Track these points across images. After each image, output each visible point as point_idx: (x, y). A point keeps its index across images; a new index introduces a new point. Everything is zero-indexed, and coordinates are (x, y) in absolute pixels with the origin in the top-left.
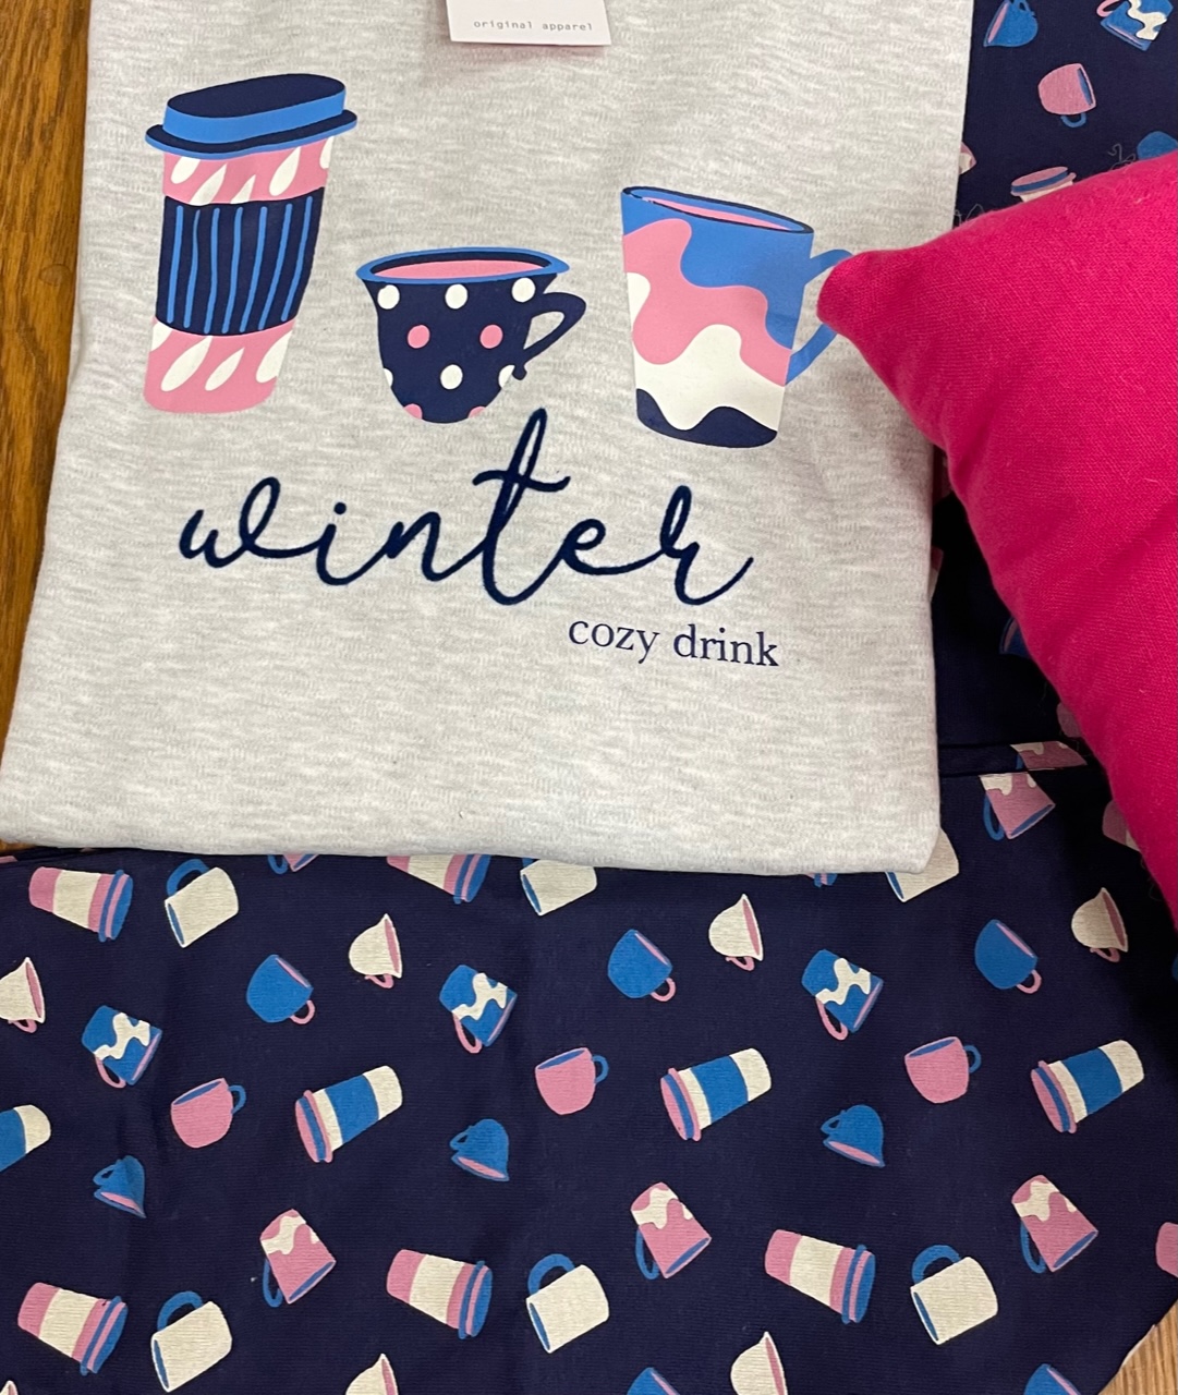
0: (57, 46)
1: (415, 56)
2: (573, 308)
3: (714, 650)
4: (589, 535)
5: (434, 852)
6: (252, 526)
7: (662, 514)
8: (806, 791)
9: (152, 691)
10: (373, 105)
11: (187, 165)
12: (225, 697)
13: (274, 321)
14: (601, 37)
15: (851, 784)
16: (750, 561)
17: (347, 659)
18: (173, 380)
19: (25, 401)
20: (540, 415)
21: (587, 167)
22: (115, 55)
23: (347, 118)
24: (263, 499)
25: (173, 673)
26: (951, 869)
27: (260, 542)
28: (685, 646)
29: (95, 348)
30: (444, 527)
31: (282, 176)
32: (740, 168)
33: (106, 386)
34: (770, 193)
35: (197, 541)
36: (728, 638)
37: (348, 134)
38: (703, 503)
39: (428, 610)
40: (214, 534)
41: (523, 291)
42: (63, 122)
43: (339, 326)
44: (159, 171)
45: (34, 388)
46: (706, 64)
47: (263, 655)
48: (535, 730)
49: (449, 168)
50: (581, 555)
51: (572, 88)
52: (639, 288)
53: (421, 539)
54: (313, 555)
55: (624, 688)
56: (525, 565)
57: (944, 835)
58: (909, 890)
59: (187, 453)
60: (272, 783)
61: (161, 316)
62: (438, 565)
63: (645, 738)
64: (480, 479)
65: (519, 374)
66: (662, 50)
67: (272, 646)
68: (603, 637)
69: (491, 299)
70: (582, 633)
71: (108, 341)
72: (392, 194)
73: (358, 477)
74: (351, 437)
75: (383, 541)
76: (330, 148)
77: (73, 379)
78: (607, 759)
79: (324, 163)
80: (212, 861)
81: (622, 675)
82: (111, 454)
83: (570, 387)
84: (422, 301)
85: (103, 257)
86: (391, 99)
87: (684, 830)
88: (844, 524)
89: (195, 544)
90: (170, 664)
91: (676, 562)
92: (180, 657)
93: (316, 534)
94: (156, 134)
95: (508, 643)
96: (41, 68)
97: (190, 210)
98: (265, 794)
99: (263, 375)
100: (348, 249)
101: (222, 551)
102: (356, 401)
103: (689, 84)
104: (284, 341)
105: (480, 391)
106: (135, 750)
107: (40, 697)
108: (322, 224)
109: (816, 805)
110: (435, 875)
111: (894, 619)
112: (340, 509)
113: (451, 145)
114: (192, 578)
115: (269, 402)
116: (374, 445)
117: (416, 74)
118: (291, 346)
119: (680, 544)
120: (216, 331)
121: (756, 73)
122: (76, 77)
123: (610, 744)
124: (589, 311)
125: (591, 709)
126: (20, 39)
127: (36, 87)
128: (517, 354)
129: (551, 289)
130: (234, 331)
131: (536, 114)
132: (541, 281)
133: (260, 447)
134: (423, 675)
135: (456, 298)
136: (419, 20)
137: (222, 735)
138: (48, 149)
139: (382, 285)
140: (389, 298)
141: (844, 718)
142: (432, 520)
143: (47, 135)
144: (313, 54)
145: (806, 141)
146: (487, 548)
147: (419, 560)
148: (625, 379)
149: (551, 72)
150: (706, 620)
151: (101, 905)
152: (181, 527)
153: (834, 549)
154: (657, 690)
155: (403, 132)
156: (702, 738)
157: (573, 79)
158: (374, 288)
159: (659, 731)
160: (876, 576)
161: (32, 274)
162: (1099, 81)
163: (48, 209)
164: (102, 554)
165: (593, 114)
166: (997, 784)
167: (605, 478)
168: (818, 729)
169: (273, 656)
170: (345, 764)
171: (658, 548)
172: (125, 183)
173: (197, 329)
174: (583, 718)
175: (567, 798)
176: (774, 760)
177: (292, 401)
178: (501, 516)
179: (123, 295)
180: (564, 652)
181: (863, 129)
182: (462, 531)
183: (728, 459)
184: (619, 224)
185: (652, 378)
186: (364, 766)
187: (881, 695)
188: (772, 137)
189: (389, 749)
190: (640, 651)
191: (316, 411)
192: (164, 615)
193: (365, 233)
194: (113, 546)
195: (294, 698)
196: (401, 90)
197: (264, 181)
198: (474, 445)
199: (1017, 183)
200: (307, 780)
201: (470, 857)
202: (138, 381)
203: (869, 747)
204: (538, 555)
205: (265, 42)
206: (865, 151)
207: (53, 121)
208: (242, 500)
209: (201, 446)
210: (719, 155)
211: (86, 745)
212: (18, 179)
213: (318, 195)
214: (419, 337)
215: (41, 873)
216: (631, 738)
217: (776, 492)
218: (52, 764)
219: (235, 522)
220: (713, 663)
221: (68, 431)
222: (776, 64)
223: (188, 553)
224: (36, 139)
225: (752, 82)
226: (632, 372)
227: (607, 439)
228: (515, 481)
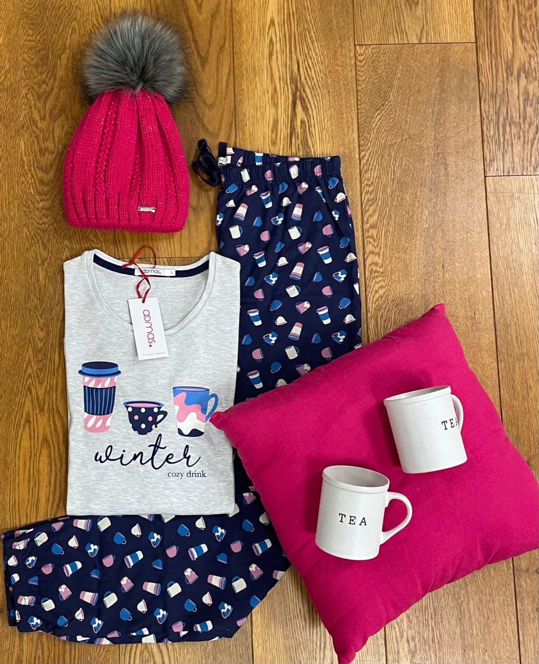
0: (57, 351)
1: (131, 358)
2: (165, 414)
3: (194, 475)
4: (171, 456)
5: (146, 514)
6: (108, 455)
7: (183, 451)
8: (212, 500)
9: (93, 487)
10: (124, 369)
11: (87, 378)
12: (107, 488)
13: (108, 413)
14: (167, 355)
15: (220, 498)
16: (200, 457)
17: (128, 480)
18: (90, 425)
19: (60, 427)
20: (160, 435)
21: (165, 382)
22: (71, 356)
23: (119, 372)
24: (110, 449)
25: (96, 484)
26: (238, 511)
27: (110, 458)
28: (189, 475)
29: (74, 420)
30: (144, 455)
31: (107, 383)
32: (195, 380)
33: (77, 427)
34: (201, 384)
35: (98, 458)
36: (196, 472)
37: (119, 375)
38: (192, 448)
39: (142, 471)
40: (101, 457)
41: (156, 410)
42: (60, 368)
43: (121, 414)
44: (82, 380)
45: (61, 424)
46: (187, 359)
47: (112, 479)
48: (163, 493)
49: (140, 383)
50: (169, 460)
51: (162, 365)
52: (177, 408)
53: (140, 457)
54: (120, 460)
55: (179, 484)
56: (159, 462)
57: (237, 505)
58: (231, 516)
59: (94, 441)
60: (116, 504)
61: (85, 411)
62: (143, 462)
63: (183, 493)
64: (150, 446)
65: (156, 427)
66: (178, 355)
67: (113, 478)
68: (174, 475)
69: (149, 411)
70: (170, 475)
71: (76, 418)
72: (128, 388)
73: (127, 445)
74: (125, 437)
75: (132, 457)
76: (116, 378)
77: (70, 426)
78: (176, 497)
79: (115, 381)
80: (105, 516)
81: (178, 482)
82: (80, 441)
83: (165, 430)
84: (136, 411)
85: (73, 400)
86: (127, 368)
87: (190, 509)
88: (217, 449)
89: (97, 458)
90: (95, 482)
91: (186, 459)
92: (97, 481)
93: (120, 456)
94: (80, 372)
95: (157, 477)
96: (54, 356)
97: (89, 388)
98: (115, 506)
99: (108, 424)
100: (121, 399)
101: (103, 460)
102: (125, 430)
103: (184, 363)
104: (110, 419)
105: (149, 429)
106: (91, 499)
107: (72, 489)
108: (116, 393)
109: (213, 503)
110: (146, 517)
111: (226, 468)
112: (124, 451)
113: (140, 378)
114: (98, 465)
115: (109, 430)
116: (129, 438)
117: (132, 362)
118: (112, 419)
119: (187, 456)
120: (97, 414)
121: (197, 361)
122: (62, 357)
123: (177, 494)
124: (168, 414)
125: (173, 489)
126: (50, 349)
127: (54, 360)
128: (156, 423)
129: (161, 410)
130: (100, 415)
131: (156, 371)
132: (159, 408)
133: (108, 439)
134: (142, 483)
135: (143, 410)
136: (131, 351)
137: (107, 495)
138: (58, 373)
139: (129, 407)
140: (130, 409)
141: (218, 486)
142: (141, 453)
143: (57, 370)
144: (111, 358)
145: (207, 372)
146: (152, 459)
147: (139, 461)
148: (175, 426)
149: (158, 363)
150: (192, 469)
151: (86, 525)
152: (95, 455)
153: (215, 454)
154: (184, 484)
155: (130, 375)
156: (192, 492)
157: (162, 364)
158: (127, 407)
159: (185, 491)
160: (223, 459)
161: (58, 400)
162: (264, 352)
163: (60, 387)
164: (80, 461)
165: (166, 370)
166: (246, 495)
167: (173, 446)
168: (213, 488)
169: (114, 479)
170: (129, 500)
171: (183, 457)
172: (76, 383)
173: (93, 414)
174: (171, 490)
175: (169, 505)
176: (205, 495)
177: (113, 430)
178: (154, 453)
179: (78, 408)
180: (167, 478)
181: (218, 368)
182: (147, 455)
183: (195, 439)
184: (173, 395)
185: (181, 426)
186: (133, 500)
187: (224, 481)
188: (201, 372)
189: (137, 497)
190: (181, 477)
191: (118, 432)
192: (93, 472)
193: (125, 396)
194: (82, 459)
195: (119, 488)
196: (129, 366)
197: (103, 384)
198: (148, 439)
199: (248, 374)
200: (123, 503)
201: (151, 515)
202: (83, 425)
203: (223, 491)
204: (162, 461)
205: (101, 354)
206: (218, 373)
207: (58, 367)
208: (106, 450)
209: (97, 439)
210: (191, 378)
211: (82, 498)
212: (53, 380)
213: (115, 387)
214: (136, 418)
215: (75, 520)
216: (180, 493)
217: (204, 444)
218: (76, 502)
219: (105, 454)
220: (194, 478)
221: (71, 437)
222: (201, 358)
223: (97, 461)
225: (196, 362)
226: (177, 425)
227: (173, 438)
228: (156, 447)
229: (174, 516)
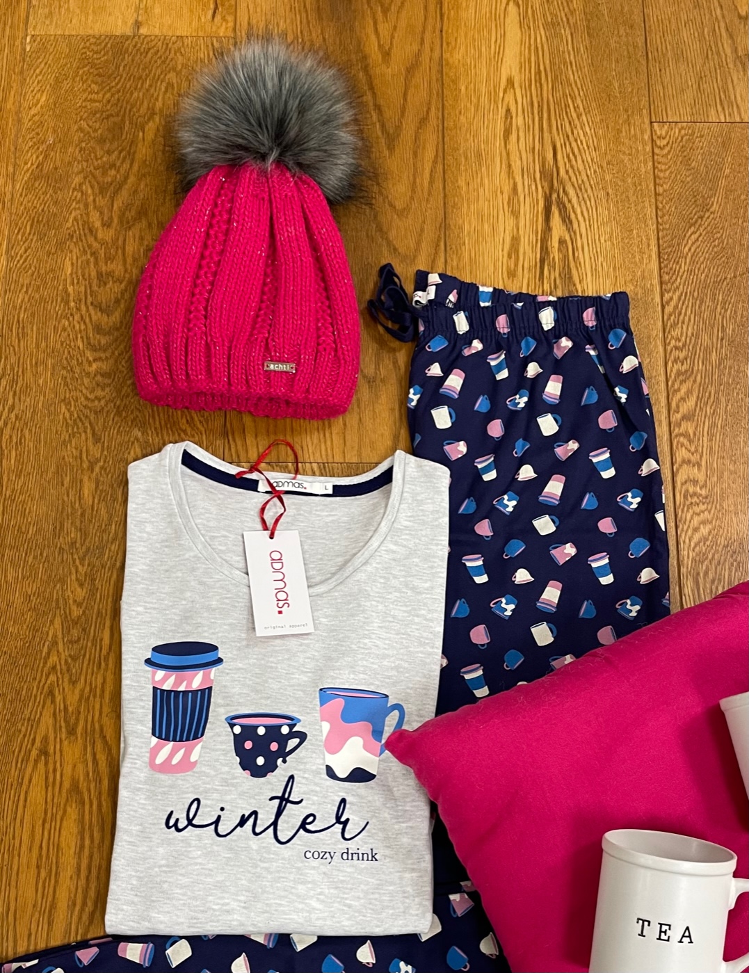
0: (108, 623)
1: (244, 635)
2: (302, 736)
3: (355, 857)
4: (311, 819)
5: (259, 933)
6: (191, 816)
7: (336, 809)
8: (388, 907)
9: (158, 879)
10: (230, 655)
11: (160, 674)
12: (185, 880)
13: (196, 737)
14: (310, 629)
15: (403, 903)
16: (368, 823)
17: (227, 865)
18: (159, 760)
19: (104, 765)
20: (292, 777)
21: (306, 679)
22: (132, 632)
23: (220, 661)
24: (195, 806)
25: (165, 872)
26: (439, 929)
27: (194, 822)
28: (345, 856)
29: (130, 749)
30: (260, 816)
31: (197, 681)
32: (362, 676)
33: (135, 763)
34: (372, 684)
35: (172, 822)
36: (360, 852)
37: (220, 667)
38: (351, 803)
39: (255, 847)
40: (177, 820)
41: (285, 730)
42: (112, 655)
43: (220, 739)
44: (150, 676)
45: (107, 759)
46: (349, 637)
47: (196, 864)
48: (293, 891)
49: (258, 680)
50: (308, 827)
51: (301, 648)
52: (326, 727)
53: (251, 820)
54: (213, 827)
55: (324, 873)
56: (288, 830)
57: (436, 917)
58: (424, 939)
59: (166, 789)
60: (202, 911)
61: (154, 734)
62: (258, 830)
63: (332, 891)
64: (272, 799)
65: (284, 761)
66: (332, 631)
67: (200, 860)
68: (316, 855)
69: (273, 731)
70: (309, 855)
71: (135, 746)
72: (236, 690)
73: (228, 798)
74: (225, 782)
75: (238, 821)
76: (214, 671)
77: (123, 761)
78: (318, 900)
79: (212, 676)
80: (181, 938)
81: (323, 869)
82: (139, 789)
83: (302, 767)
84: (249, 732)
85: (132, 713)
86: (235, 652)
87: (346, 923)
88: (400, 808)
89: (170, 823)
90: (164, 869)
91: (341, 826)
92: (167, 866)
93: (214, 819)
94: (148, 661)
95: (283, 859)
96: (102, 633)
97: (163, 691)
98: (200, 916)
99: (193, 758)
100: (222, 710)
101: (181, 826)
102: (226, 769)
103: (342, 646)
104: (199, 746)
105: (270, 767)
106: (153, 901)
107: (119, 883)
108: (212, 700)
109: (391, 912)
110: (261, 940)
111: (417, 843)
112: (222, 809)
113: (257, 671)
114: (171, 836)
115: (195, 770)
116: (233, 785)
117: (244, 643)
118: (202, 747)
119: (343, 819)
120: (174, 740)
121: (366, 641)
122: (116, 635)
123: (321, 894)
124: (308, 738)
125: (313, 882)
126: (94, 620)
127: (101, 640)
128: (282, 753)
129: (295, 729)
130: (181, 740)
131: (288, 659)
132: (291, 726)
133: (193, 786)
134: (253, 871)
135: (261, 731)
136: (244, 622)
137: (184, 895)
138: (107, 665)
139: (235, 725)
140: (237, 730)
141: (401, 878)
142: (255, 813)
143: (106, 659)
144: (206, 634)
145: (385, 663)
146: (275, 824)
147: (251, 828)
148: (321, 761)
149: (293, 643)
150: (352, 846)
151: (143, 954)
152: (165, 817)
153: (397, 817)
154: (335, 873)
155: (240, 665)
156: (351, 889)
157: (301, 645)
158: (232, 726)
159: (336, 888)
160: (411, 827)
161: (104, 714)
162: (491, 631)
163: (108, 689)
164: (138, 828)
165: (309, 658)
166: (454, 897)
167: (315, 798)
168: (392, 883)
169: (200, 864)
170: (228, 904)
171: (334, 821)
172: (138, 682)
173: (167, 739)
174: (310, 886)
175: (305, 914)
176: (377, 896)
177: (203, 769)
178: (279, 813)
179: (139, 727)
180: (302, 862)
181: (405, 657)
182: (266, 818)
183: (359, 788)
184: (318, 703)
185: (332, 760)
186: (234, 905)
187: (413, 870)
188: (373, 663)
189: (242, 898)
190: (329, 859)
191: (213, 773)
192: (161, 850)
193: (228, 705)
194: (141, 825)
195: (209, 880)
196: (239, 649)
197: (190, 683)
198: (269, 786)
199: (463, 670)
200: (214, 910)
201: (271, 934)
202: (147, 760)
203: (409, 889)
204: (293, 827)
205: (188, 628)
206: (406, 665)
207: (108, 654)
208: (187, 806)
209: (171, 786)
210: (354, 672)
211: (136, 899)
212: (96, 678)
213: (210, 689)
214: (248, 745)
215: (122, 944)
216: (327, 891)
217: (376, 798)
218: (125, 907)
219: (185, 815)
220: (355, 862)
221: (123, 781)
222: (374, 636)
223: (169, 827)
224: (102, 661)
225: (365, 644)
226: (324, 759)
227: (316, 784)
228: (284, 800)
229: (315, 939)
